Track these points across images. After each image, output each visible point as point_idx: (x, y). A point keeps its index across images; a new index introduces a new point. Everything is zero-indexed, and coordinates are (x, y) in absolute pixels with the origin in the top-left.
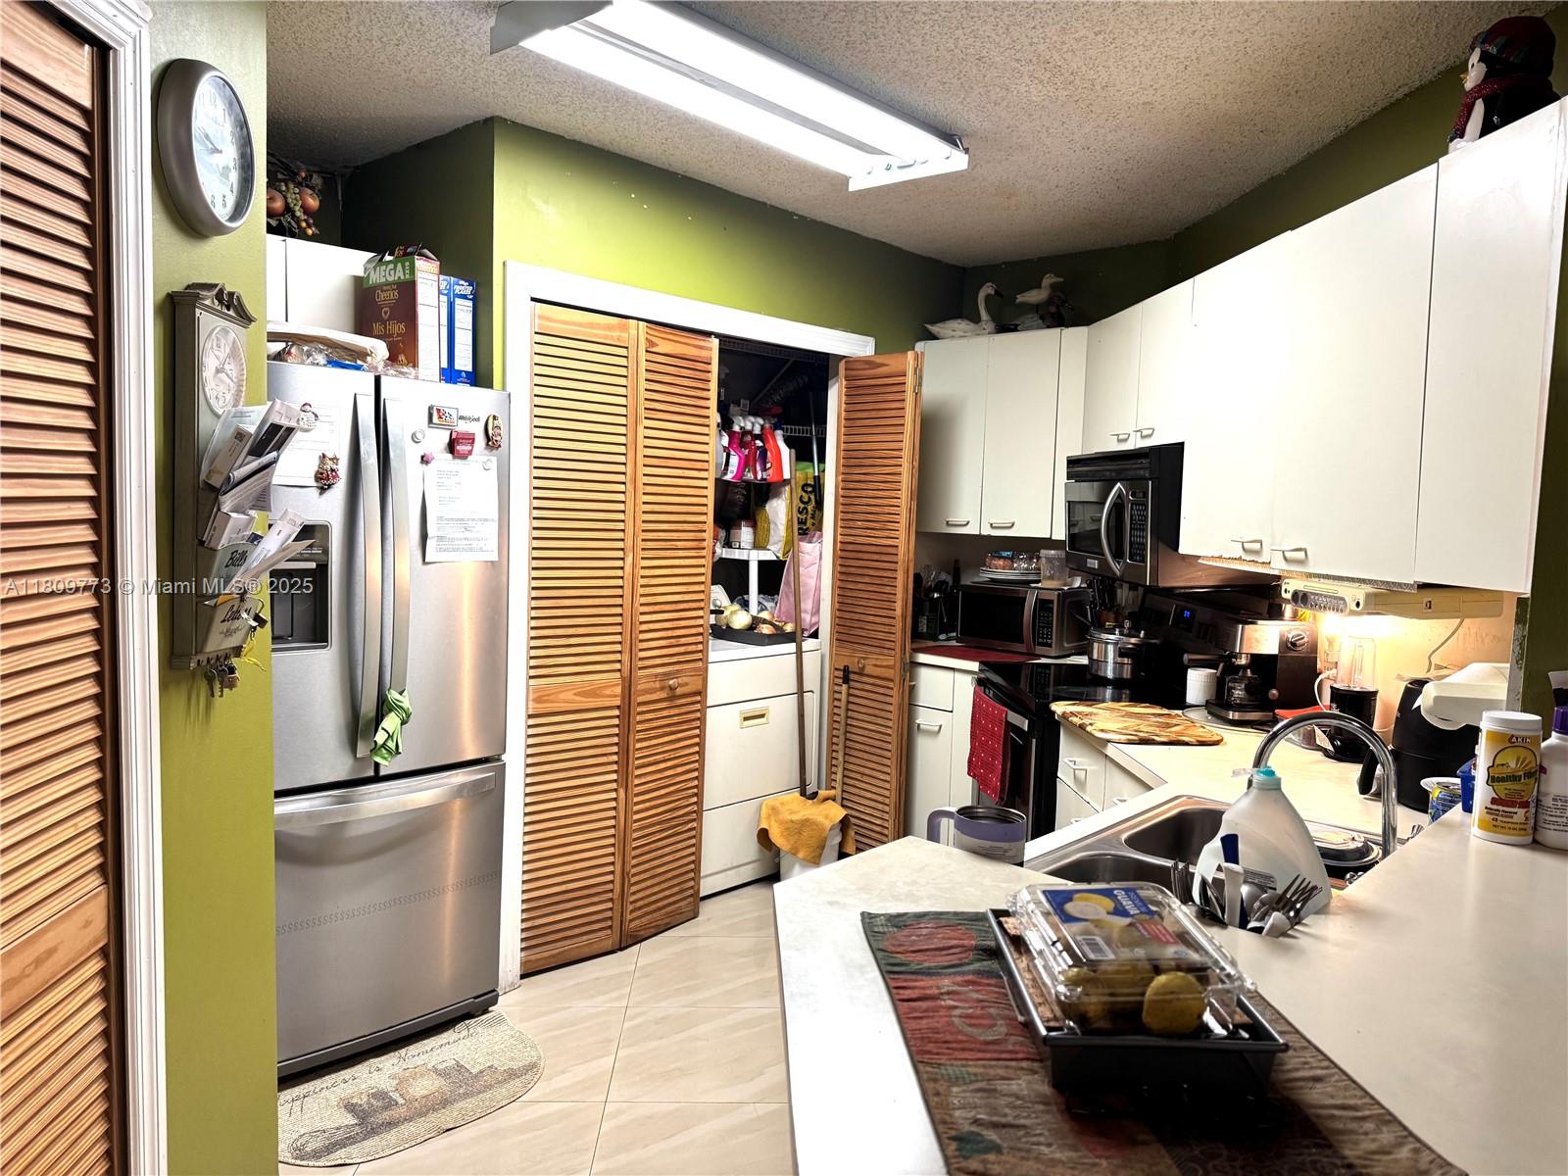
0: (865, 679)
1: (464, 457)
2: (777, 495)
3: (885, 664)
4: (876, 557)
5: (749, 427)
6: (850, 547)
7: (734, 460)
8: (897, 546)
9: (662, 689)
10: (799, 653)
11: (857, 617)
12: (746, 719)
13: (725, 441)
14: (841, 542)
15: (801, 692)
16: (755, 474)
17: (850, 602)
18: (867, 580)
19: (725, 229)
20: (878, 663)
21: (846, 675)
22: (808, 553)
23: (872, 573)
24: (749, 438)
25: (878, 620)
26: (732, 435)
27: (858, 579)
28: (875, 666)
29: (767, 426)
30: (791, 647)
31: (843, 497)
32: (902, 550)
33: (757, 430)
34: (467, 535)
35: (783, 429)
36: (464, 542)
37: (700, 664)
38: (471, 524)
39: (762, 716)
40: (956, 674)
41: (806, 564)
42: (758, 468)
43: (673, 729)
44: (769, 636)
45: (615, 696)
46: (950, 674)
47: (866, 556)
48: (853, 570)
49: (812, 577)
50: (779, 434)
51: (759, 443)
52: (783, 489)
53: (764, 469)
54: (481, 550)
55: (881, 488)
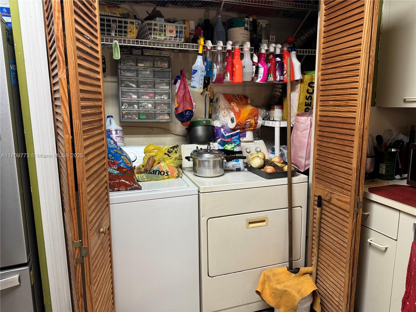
0: (331, 206)
2: (294, 90)
3: (344, 200)
4: (340, 125)
5: (272, 50)
6: (325, 119)
7: (261, 70)
8: (355, 118)
10: (290, 184)
11: (328, 165)
12: (250, 223)
13: (256, 59)
14: (320, 116)
15: (291, 207)
16: (275, 77)
17: (324, 155)
18: (334, 141)
20: (340, 198)
21: (320, 202)
22: (302, 123)
23: (338, 136)
24: (271, 56)
25: (340, 169)
26: (259, 56)
27: (329, 140)
28: (338, 199)
29: (285, 49)
30: (285, 180)
31: (321, 85)
32: (358, 121)
33: (278, 52)
35: (295, 50)
39: (264, 221)
40: (401, 214)
41: (301, 130)
42: (277, 73)
44: (270, 174)
46: (397, 213)
47: (334, 125)
48: (326, 134)
49: (305, 137)
50: (293, 54)
51: (278, 59)
52: (297, 86)
53: (282, 74)
55: (345, 76)
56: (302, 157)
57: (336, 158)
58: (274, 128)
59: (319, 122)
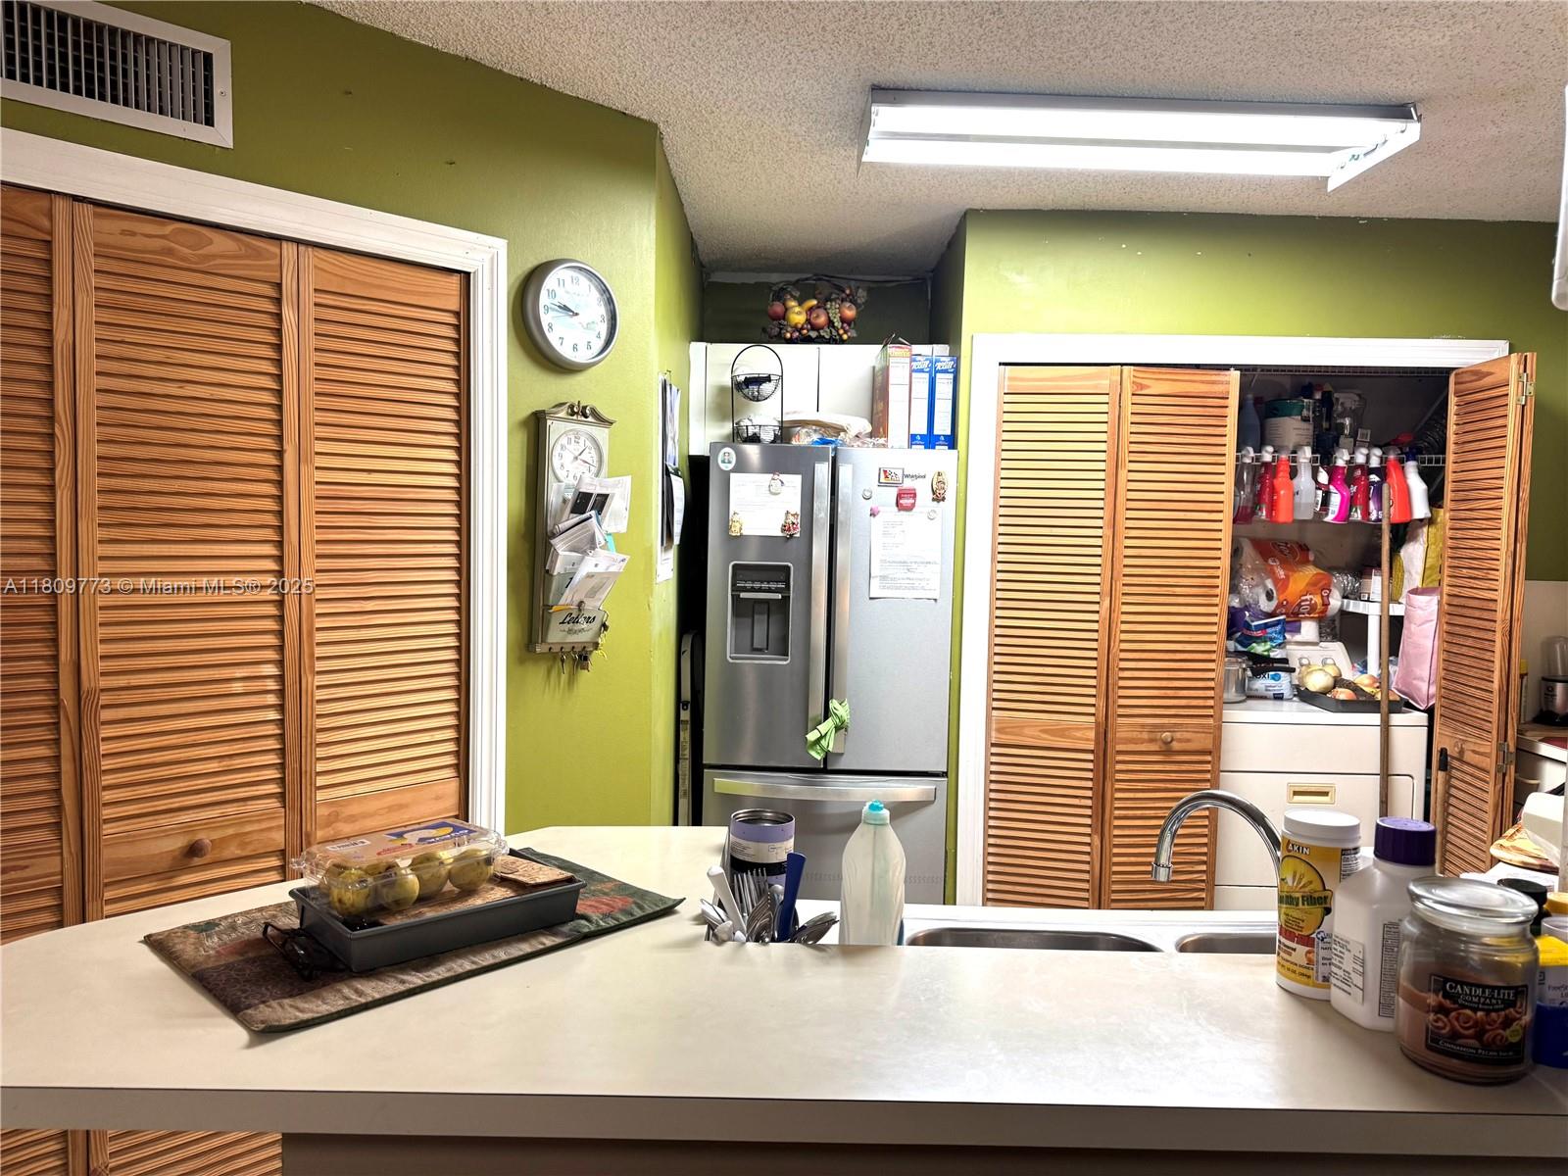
0: (1466, 768)
1: (909, 508)
2: (1414, 538)
3: (1481, 750)
4: (1477, 614)
5: (1360, 459)
6: (1456, 601)
7: (1336, 499)
8: (1496, 601)
9: (1151, 741)
10: (1386, 727)
11: (1460, 688)
12: (1296, 793)
13: (1323, 477)
14: (1447, 595)
15: (1386, 774)
16: (1366, 513)
18: (1469, 642)
19: (1250, 255)
20: (1476, 749)
21: (1443, 760)
22: (1419, 608)
23: (1474, 633)
24: (1358, 473)
26: (1333, 472)
27: (1461, 641)
28: (1474, 751)
29: (1392, 457)
30: (1375, 718)
31: (1451, 538)
33: (1375, 463)
34: (910, 575)
35: (1415, 460)
36: (908, 581)
37: (1211, 721)
38: (914, 566)
39: (1326, 794)
41: (1418, 623)
42: (1372, 506)
43: (1169, 786)
44: (1343, 702)
45: (1088, 740)
47: (1469, 612)
48: (1457, 630)
49: (1426, 637)
50: (1411, 466)
51: (1374, 478)
52: (1420, 531)
53: (1380, 509)
54: (923, 588)
55: (1484, 526)
56: (1421, 679)
57: (1471, 674)
58: (1367, 616)
59: (1446, 607)
